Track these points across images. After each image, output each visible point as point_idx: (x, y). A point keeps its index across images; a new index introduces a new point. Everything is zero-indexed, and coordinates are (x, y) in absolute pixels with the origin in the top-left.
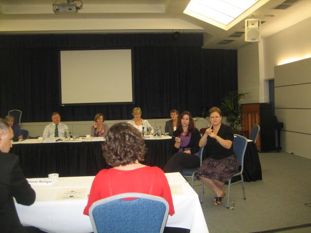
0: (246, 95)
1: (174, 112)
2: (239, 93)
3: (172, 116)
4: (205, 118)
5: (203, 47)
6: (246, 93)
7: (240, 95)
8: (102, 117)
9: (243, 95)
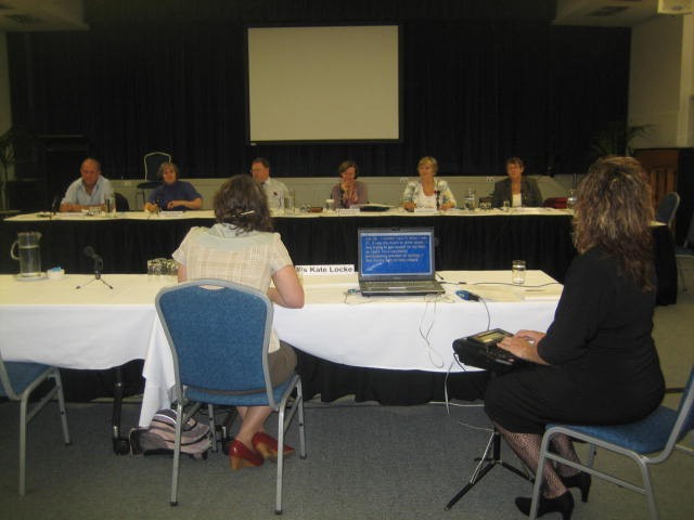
0: (647, 130)
1: (514, 162)
2: (631, 124)
3: (510, 172)
4: (552, 176)
5: (556, 22)
6: (648, 126)
7: (634, 129)
8: (352, 170)
9: (641, 128)
